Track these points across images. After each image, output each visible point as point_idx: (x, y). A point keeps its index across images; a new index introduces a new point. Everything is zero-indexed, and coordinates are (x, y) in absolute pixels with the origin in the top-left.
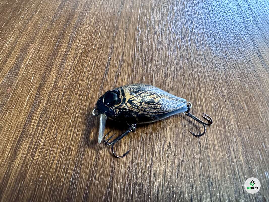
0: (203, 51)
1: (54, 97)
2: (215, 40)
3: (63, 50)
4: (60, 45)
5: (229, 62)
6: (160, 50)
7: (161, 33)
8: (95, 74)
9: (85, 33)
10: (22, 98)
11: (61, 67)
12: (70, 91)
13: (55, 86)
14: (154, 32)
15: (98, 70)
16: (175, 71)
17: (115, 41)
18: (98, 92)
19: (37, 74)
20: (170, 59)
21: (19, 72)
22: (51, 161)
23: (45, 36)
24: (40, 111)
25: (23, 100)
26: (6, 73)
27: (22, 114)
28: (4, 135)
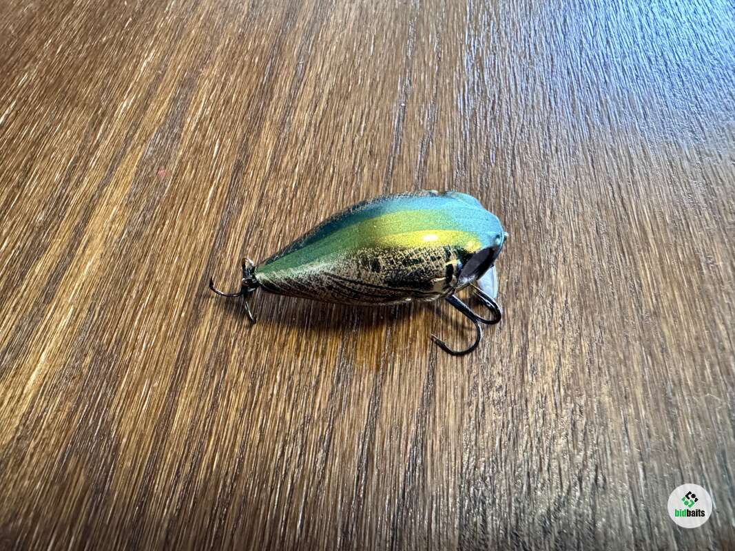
0: (639, 97)
1: (275, 193)
2: (667, 71)
3: (284, 86)
4: (275, 73)
5: (706, 125)
6: (527, 90)
7: (527, 50)
8: (369, 143)
9: (335, 47)
10: (197, 193)
11: (283, 124)
12: (312, 179)
13: (275, 167)
14: (510, 47)
15: (375, 134)
16: (569, 141)
17: (411, 68)
18: (381, 185)
19: (228, 138)
20: (555, 112)
21: (183, 134)
23: (235, 52)
25: (200, 196)
26: (150, 134)
27: (201, 227)
28: (165, 271)
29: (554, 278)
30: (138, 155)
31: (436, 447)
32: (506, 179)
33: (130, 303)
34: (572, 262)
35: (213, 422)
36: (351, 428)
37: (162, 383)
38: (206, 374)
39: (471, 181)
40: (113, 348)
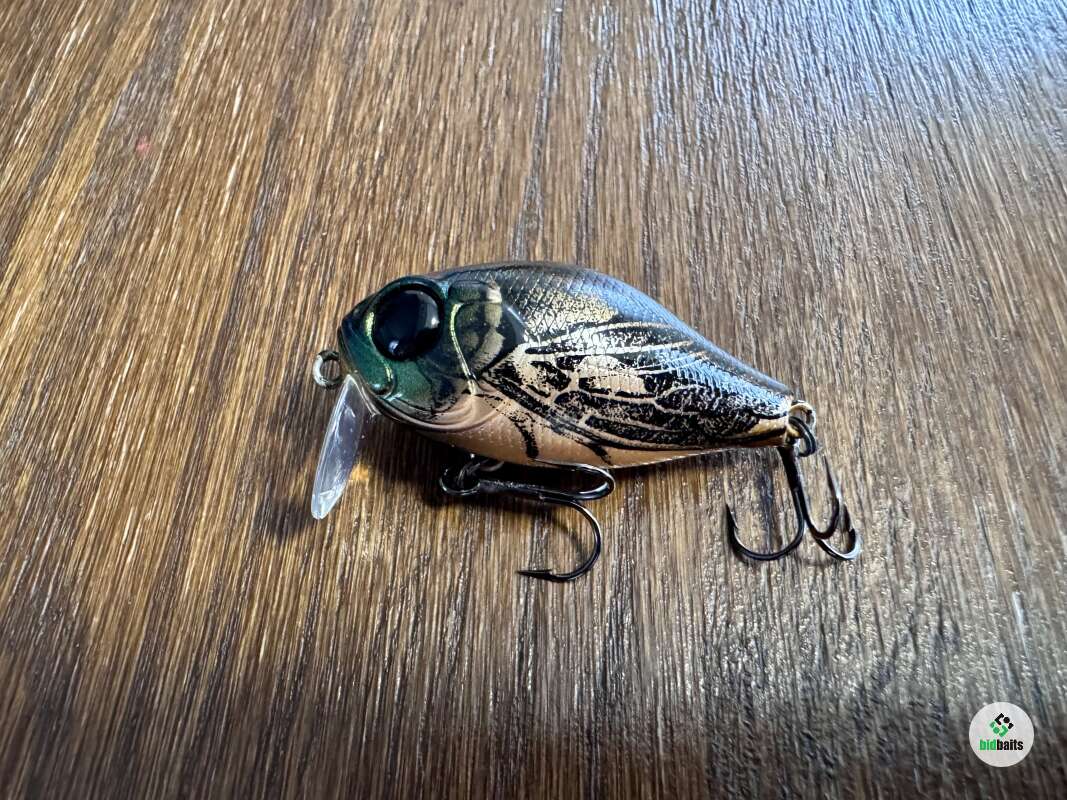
1: (345, 169)
8: (504, 77)
10: (207, 177)
11: (352, 53)
12: (409, 143)
13: (343, 128)
15: (513, 60)
16: (846, 54)
18: (529, 146)
24: (293, 222)
25: (212, 183)
26: (121, 83)
27: (216, 236)
28: (157, 317)
29: (839, 287)
30: (99, 120)
31: (657, 591)
32: (745, 125)
33: (96, 375)
34: (869, 255)
35: (255, 576)
36: (503, 569)
37: (159, 513)
38: (239, 490)
39: (684, 131)
40: (68, 458)
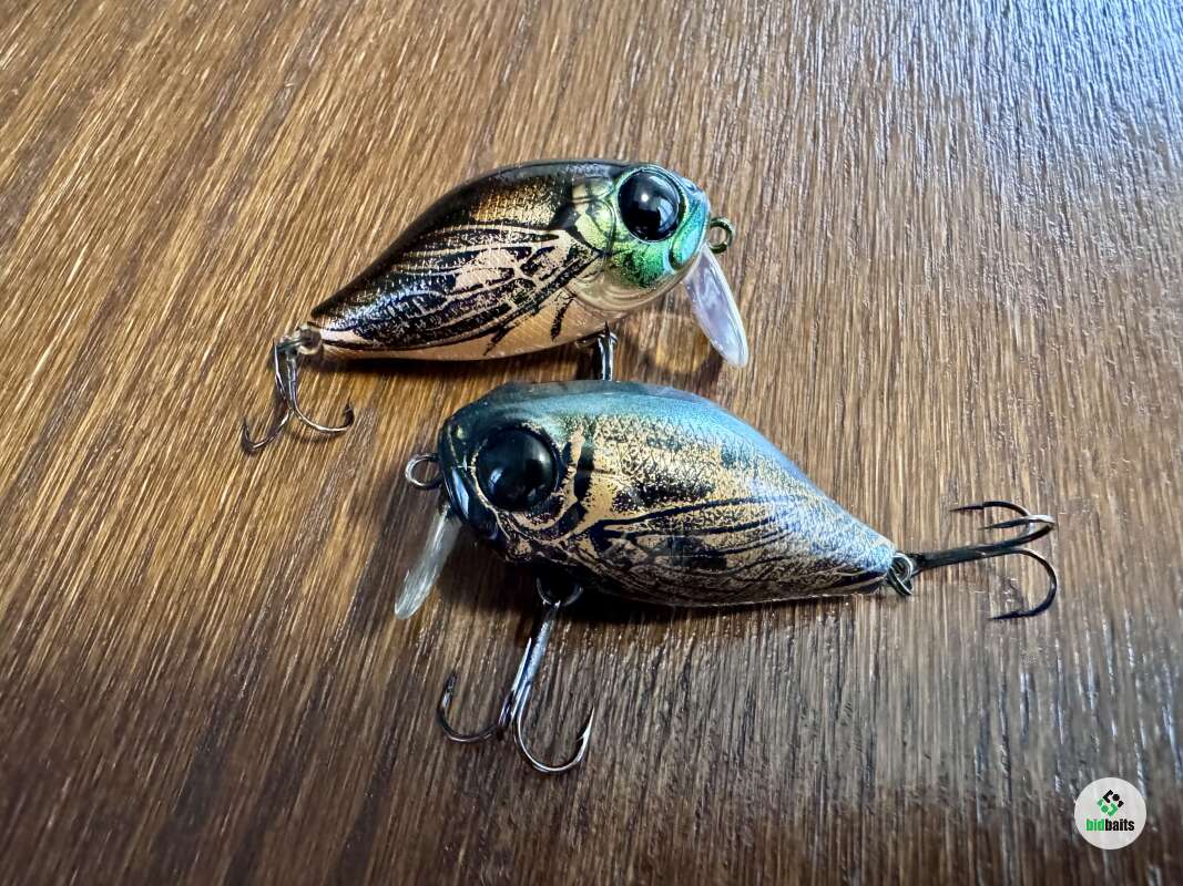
0: (946, 197)
1: (165, 370)
2: (1017, 142)
3: (242, 133)
4: (232, 106)
5: (1071, 269)
6: (721, 172)
7: (743, 80)
9: (363, 55)
10: (16, 359)
14: (710, 71)
16: (780, 288)
17: (502, 108)
19: (105, 244)
21: (22, 230)
22: (104, 688)
23: (168, 56)
24: (87, 434)
